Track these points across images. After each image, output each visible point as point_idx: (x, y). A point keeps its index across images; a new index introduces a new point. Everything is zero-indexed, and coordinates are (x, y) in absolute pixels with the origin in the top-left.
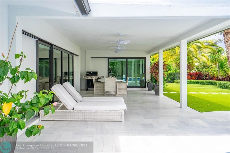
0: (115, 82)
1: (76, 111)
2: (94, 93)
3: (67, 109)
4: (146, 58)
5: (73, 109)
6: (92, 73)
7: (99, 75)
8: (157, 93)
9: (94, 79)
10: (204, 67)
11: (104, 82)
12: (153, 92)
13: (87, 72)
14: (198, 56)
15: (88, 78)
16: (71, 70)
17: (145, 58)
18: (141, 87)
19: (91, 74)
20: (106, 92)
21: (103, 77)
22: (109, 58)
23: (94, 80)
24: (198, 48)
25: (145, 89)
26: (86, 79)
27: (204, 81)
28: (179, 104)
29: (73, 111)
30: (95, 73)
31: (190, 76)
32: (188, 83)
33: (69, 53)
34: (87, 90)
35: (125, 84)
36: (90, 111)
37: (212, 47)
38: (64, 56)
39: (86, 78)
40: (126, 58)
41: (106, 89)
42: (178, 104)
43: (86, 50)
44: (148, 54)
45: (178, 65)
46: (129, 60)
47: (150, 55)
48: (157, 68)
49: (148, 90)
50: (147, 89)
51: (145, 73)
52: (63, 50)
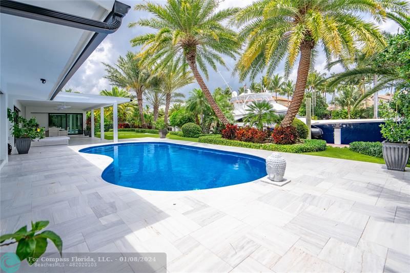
0: (58, 130)
8: (90, 136)
11: (49, 131)
12: (88, 136)
17: (82, 114)
18: (79, 134)
22: (49, 114)
25: (82, 135)
31: (120, 126)
32: (119, 131)
35: (66, 131)
40: (66, 114)
43: (25, 108)
44: (85, 111)
45: (112, 119)
46: (68, 115)
48: (90, 121)
50: (84, 135)
51: (82, 125)
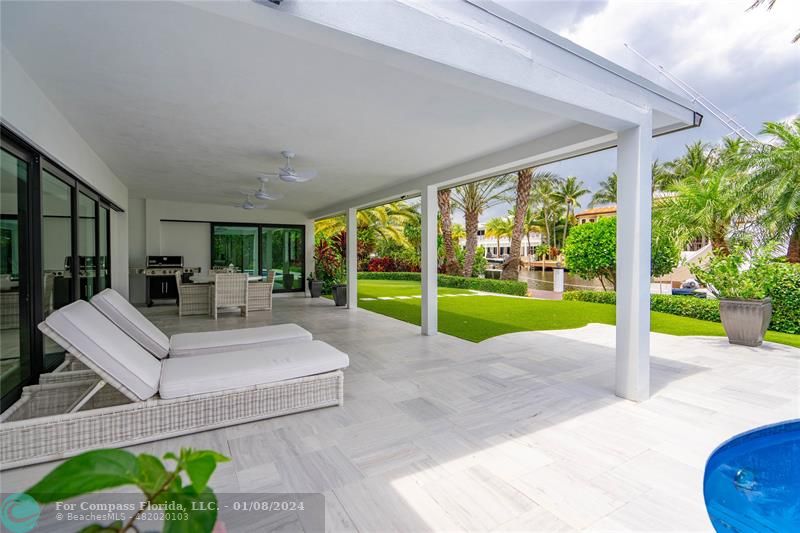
0: (245, 282)
1: (169, 402)
2: (178, 313)
3: (130, 401)
4: (304, 226)
5: (158, 395)
6: (165, 259)
7: (188, 264)
8: (341, 302)
9: (178, 274)
10: (391, 249)
11: (214, 283)
12: (326, 300)
13: (151, 258)
14: (382, 229)
15: (153, 272)
16: (103, 253)
17: (303, 228)
19: (164, 262)
20: (218, 308)
21: (199, 270)
22: (213, 224)
23: (178, 280)
24: (388, 214)
25: (302, 294)
26: (147, 277)
27: (400, 273)
28: (420, 328)
29: (156, 402)
30: (176, 261)
33: (97, 198)
34: (150, 305)
35: (267, 285)
36: (227, 392)
37: (412, 214)
38: (80, 213)
39: (149, 273)
40: (260, 226)
41: (219, 301)
42: (418, 329)
43: (145, 200)
44: (311, 218)
46: (265, 230)
47: (313, 220)
49: (312, 297)
50: (308, 293)
52: (79, 187)
